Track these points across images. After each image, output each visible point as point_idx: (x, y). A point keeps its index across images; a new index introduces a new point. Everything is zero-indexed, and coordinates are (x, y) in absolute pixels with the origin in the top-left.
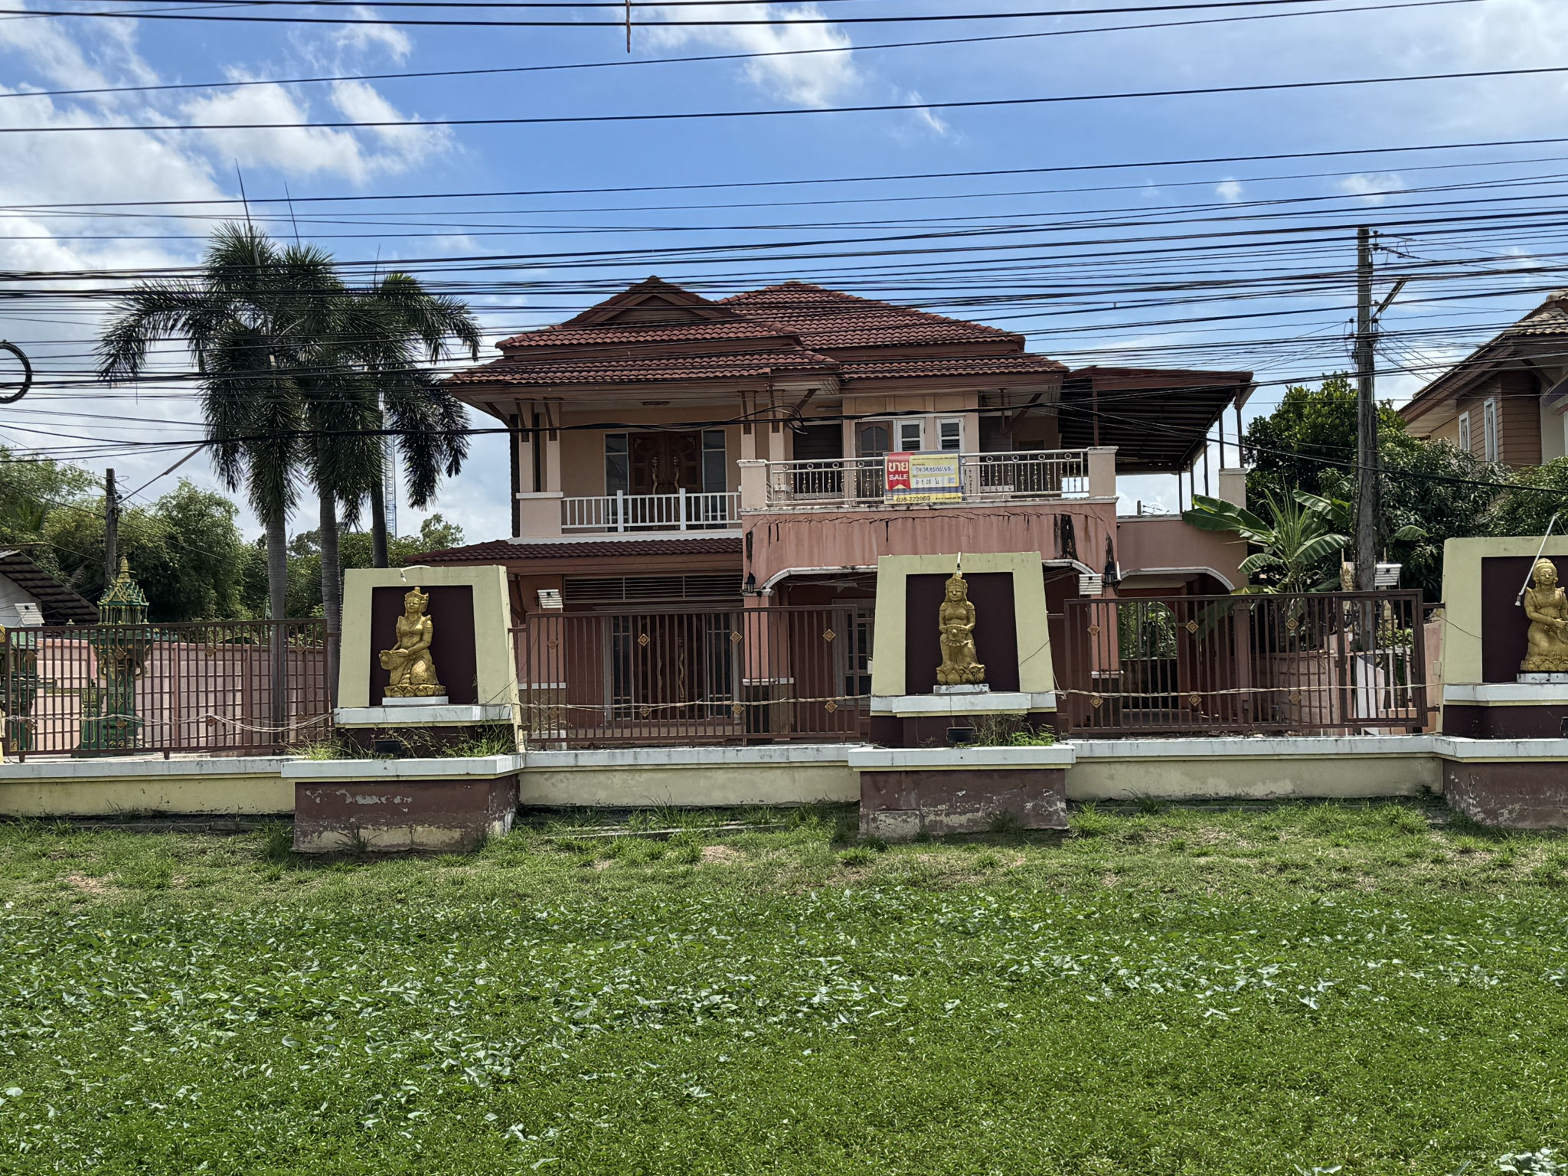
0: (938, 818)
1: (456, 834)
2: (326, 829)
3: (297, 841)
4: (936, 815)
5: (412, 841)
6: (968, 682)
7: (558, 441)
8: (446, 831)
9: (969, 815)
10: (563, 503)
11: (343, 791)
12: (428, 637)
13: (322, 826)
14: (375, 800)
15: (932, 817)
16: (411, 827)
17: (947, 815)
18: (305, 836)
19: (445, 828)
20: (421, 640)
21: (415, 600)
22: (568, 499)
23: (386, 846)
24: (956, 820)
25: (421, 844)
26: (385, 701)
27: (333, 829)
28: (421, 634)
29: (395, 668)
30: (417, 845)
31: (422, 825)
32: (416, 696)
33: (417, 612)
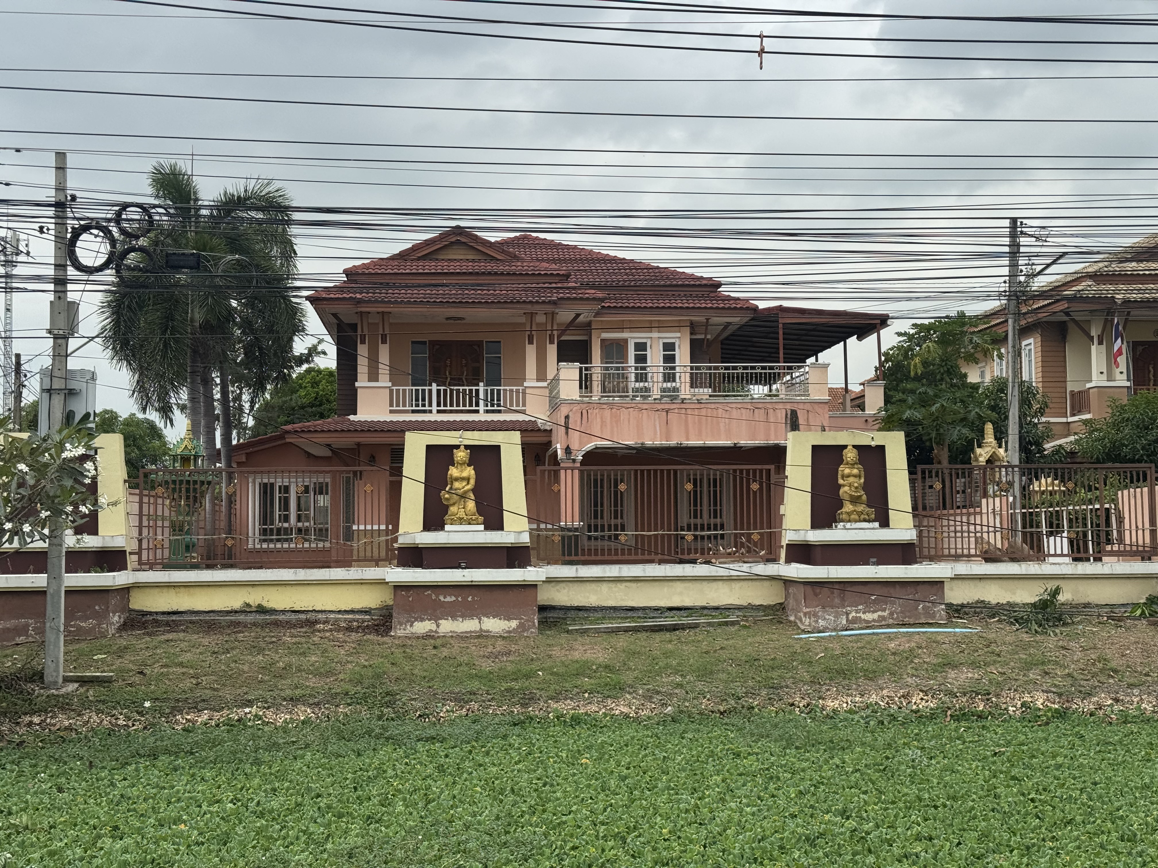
0: (858, 615)
1: (514, 624)
2: (416, 620)
3: (396, 628)
4: (856, 613)
5: (481, 629)
6: (865, 520)
7: (388, 345)
8: (506, 622)
9: (880, 613)
10: (391, 391)
11: (429, 592)
12: (472, 482)
13: (414, 617)
14: (453, 598)
15: (854, 614)
16: (480, 619)
17: (864, 613)
18: (401, 625)
19: (505, 619)
20: (468, 483)
21: (461, 455)
22: (394, 388)
23: (462, 633)
24: (869, 616)
25: (488, 631)
26: (447, 527)
27: (422, 620)
28: (468, 479)
29: (454, 504)
30: (485, 632)
31: (488, 617)
32: (470, 524)
33: (464, 463)
